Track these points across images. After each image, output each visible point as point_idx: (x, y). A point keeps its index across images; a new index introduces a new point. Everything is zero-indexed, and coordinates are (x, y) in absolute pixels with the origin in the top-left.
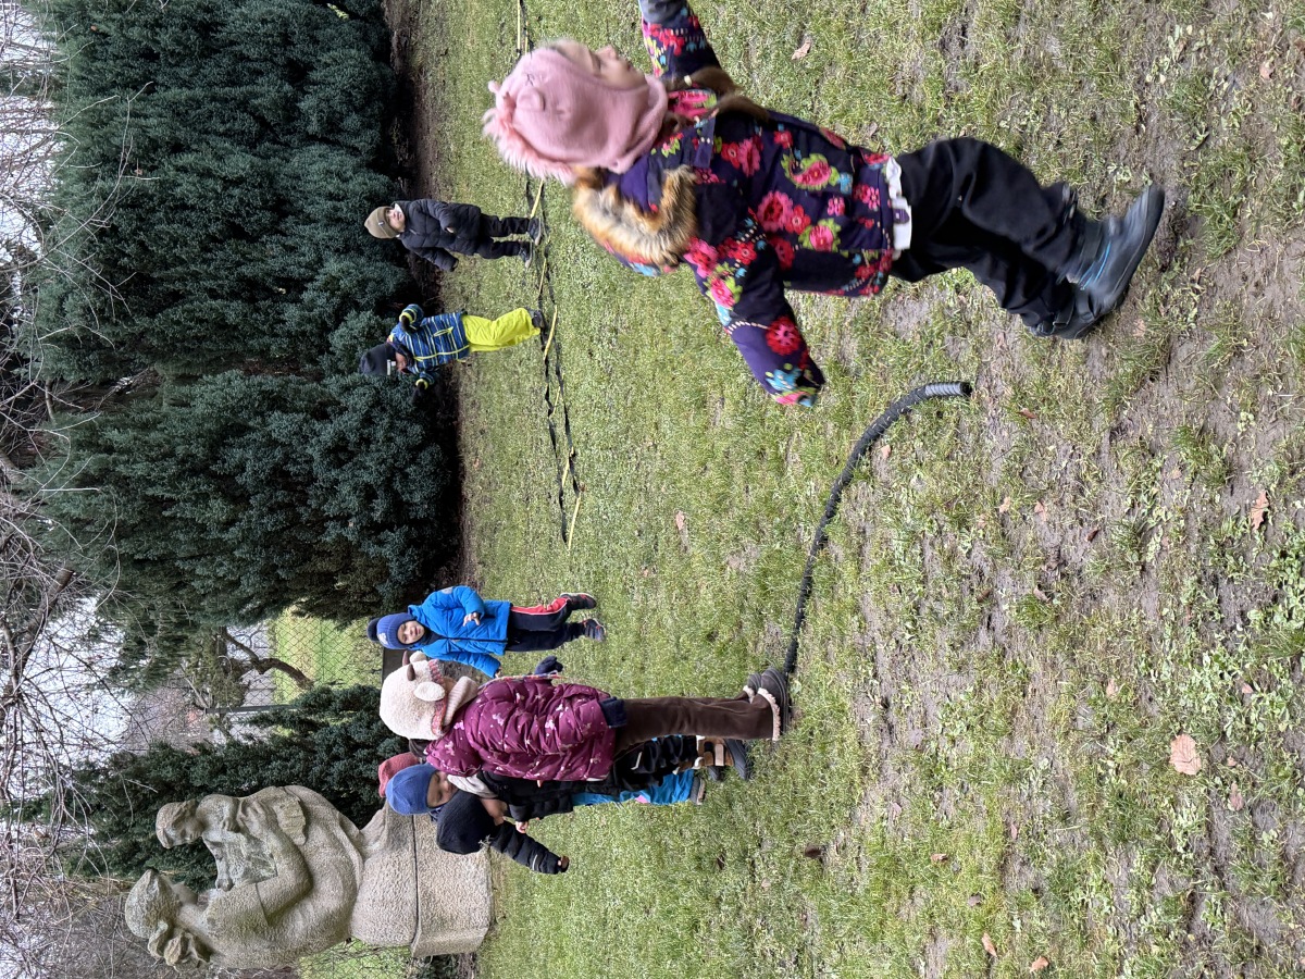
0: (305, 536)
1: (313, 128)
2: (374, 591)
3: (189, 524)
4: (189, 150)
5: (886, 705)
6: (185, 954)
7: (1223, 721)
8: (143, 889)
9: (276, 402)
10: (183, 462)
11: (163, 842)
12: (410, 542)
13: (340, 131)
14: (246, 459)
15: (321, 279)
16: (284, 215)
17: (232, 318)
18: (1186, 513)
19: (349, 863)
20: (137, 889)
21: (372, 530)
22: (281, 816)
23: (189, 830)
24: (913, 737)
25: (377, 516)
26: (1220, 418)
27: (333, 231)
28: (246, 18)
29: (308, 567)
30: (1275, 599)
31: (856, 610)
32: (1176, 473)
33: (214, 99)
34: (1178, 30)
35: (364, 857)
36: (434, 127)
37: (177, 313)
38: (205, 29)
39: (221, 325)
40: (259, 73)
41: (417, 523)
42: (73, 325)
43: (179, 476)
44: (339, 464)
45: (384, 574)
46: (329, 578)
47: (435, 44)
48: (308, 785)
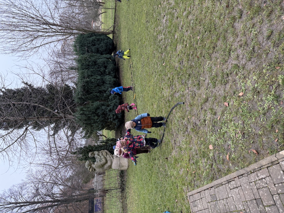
0: (106, 121)
1: (107, 73)
2: (114, 127)
3: (93, 119)
4: (93, 76)
5: (175, 141)
6: (92, 170)
7: (215, 143)
8: (87, 163)
9: (103, 105)
10: (92, 112)
11: (90, 157)
12: (118, 121)
13: (110, 74)
14: (100, 112)
15: (108, 90)
16: (104, 83)
17: (98, 95)
18: (210, 118)
19: (112, 159)
20: (87, 162)
21: (114, 120)
22: (103, 154)
23: (93, 155)
24: (178, 144)
25: (115, 118)
26: (214, 107)
27: (110, 85)
28: (100, 61)
29: (107, 124)
30: (221, 128)
31: (171, 129)
32: (209, 113)
33: (96, 70)
34: (208, 62)
35: (113, 158)
36: (121, 73)
37: (92, 95)
38: (95, 62)
39: (97, 96)
40: (101, 67)
41: (119, 119)
42: (80, 96)
43: (92, 114)
44: (110, 112)
45: (115, 125)
46: (109, 125)
47: (121, 63)
48: (107, 150)
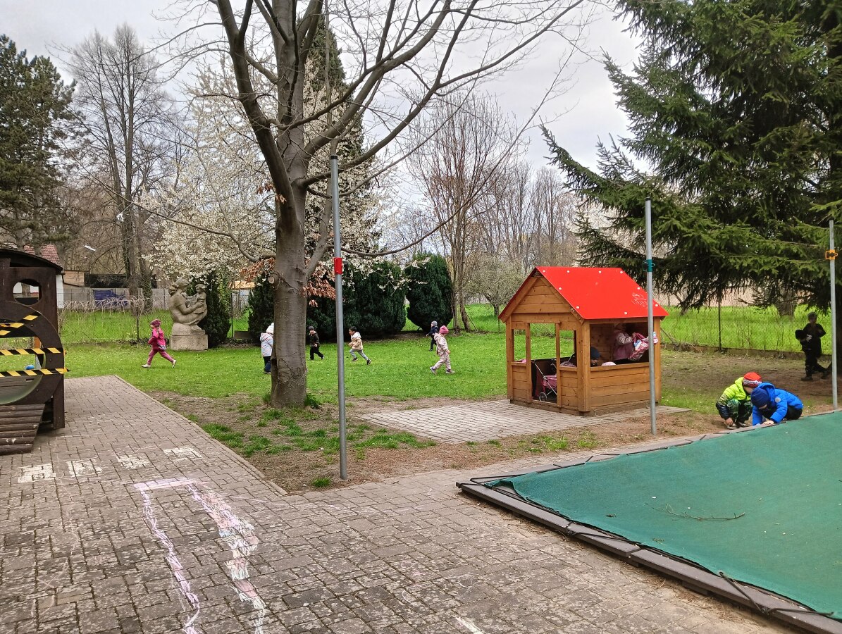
23: (199, 291)
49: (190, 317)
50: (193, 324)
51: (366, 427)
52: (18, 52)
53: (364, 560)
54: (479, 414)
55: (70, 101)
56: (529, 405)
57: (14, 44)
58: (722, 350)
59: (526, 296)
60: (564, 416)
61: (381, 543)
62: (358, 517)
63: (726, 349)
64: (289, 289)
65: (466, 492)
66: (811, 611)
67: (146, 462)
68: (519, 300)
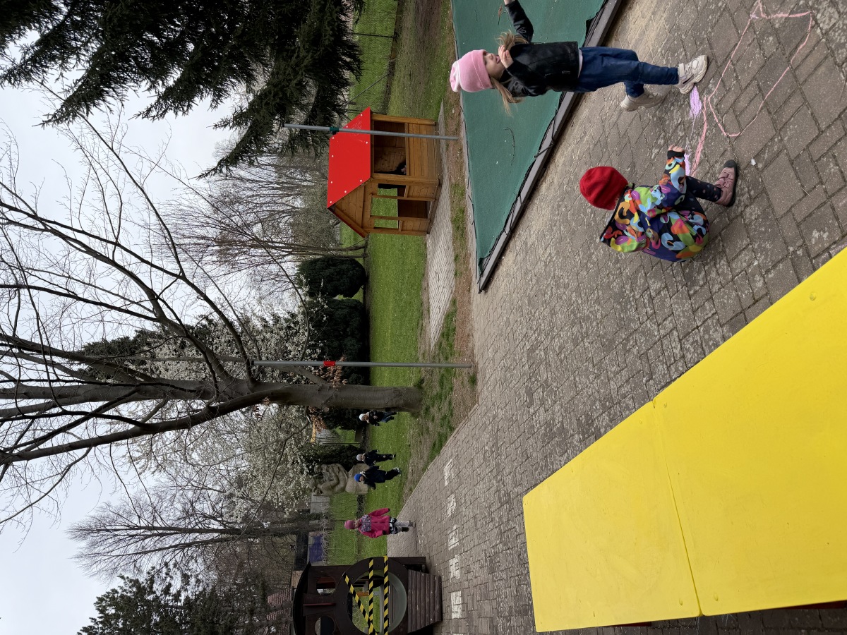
22: (335, 469)
23: (320, 470)
49: (341, 478)
50: (347, 476)
51: (439, 345)
52: (92, 624)
53: (515, 360)
54: (436, 261)
55: (137, 581)
56: (431, 221)
57: (84, 628)
58: (396, 37)
59: (349, 217)
60: (441, 198)
61: (508, 348)
62: (493, 359)
63: (395, 32)
64: (334, 397)
65: (485, 287)
66: (554, 119)
67: (453, 496)
68: (351, 222)
